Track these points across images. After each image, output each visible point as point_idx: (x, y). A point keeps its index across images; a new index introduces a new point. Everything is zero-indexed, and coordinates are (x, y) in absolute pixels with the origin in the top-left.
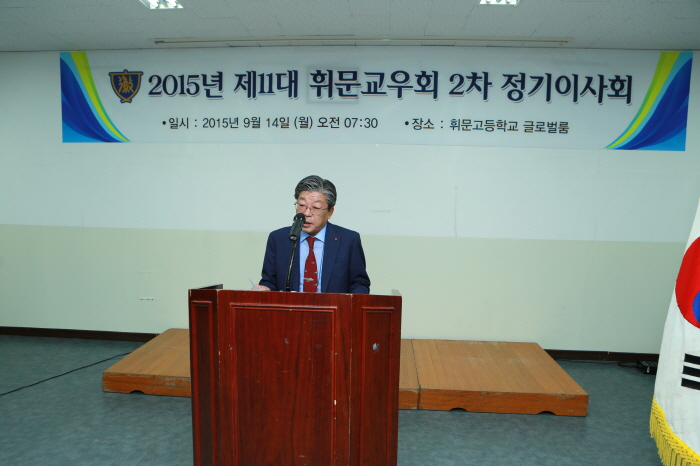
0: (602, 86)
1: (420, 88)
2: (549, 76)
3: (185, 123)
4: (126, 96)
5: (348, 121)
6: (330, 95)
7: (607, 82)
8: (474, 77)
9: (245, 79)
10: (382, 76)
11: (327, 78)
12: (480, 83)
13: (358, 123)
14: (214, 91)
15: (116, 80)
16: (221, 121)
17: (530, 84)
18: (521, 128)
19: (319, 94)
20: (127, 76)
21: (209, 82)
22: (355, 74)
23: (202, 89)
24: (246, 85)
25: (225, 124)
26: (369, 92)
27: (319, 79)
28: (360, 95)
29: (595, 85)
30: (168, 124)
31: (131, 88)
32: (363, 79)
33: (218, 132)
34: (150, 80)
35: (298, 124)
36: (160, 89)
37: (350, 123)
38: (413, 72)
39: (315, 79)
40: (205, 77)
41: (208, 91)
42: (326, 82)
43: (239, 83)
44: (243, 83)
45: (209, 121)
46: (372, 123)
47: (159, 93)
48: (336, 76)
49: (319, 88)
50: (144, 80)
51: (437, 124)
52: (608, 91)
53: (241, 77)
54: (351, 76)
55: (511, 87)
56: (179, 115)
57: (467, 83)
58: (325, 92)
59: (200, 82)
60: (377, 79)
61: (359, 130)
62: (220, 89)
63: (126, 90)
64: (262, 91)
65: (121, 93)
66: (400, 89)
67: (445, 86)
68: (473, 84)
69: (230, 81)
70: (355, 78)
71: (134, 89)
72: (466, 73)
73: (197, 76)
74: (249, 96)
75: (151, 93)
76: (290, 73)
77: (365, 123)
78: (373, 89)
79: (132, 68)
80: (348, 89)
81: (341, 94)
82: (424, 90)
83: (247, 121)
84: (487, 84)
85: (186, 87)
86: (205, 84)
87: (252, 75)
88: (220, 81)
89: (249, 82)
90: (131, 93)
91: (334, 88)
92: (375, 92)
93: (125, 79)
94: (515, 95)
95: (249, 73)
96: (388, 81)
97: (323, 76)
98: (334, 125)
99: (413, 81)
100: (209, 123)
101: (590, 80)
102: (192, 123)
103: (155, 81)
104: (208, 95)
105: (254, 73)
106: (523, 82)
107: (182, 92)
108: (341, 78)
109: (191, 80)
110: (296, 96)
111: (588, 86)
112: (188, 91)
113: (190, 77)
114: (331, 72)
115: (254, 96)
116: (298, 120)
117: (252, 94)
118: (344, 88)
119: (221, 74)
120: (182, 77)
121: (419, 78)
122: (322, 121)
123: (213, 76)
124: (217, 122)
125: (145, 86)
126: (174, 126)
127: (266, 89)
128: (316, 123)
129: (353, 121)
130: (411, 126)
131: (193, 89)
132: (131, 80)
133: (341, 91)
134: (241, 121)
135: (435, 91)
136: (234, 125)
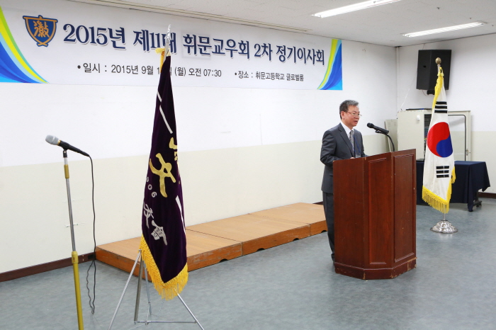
0: (314, 55)
1: (241, 52)
2: (295, 48)
3: (97, 67)
4: (43, 40)
5: (205, 71)
6: (195, 53)
7: (316, 54)
8: (265, 46)
9: (141, 36)
10: (222, 41)
11: (193, 40)
12: (268, 50)
13: (211, 73)
14: (119, 43)
15: (31, 24)
16: (125, 68)
17: (288, 52)
18: (285, 78)
19: (189, 52)
20: (43, 22)
21: (114, 35)
22: (208, 39)
23: (109, 39)
24: (142, 41)
25: (128, 71)
26: (216, 52)
27: (188, 41)
28: (212, 54)
29: (312, 55)
30: (83, 68)
31: (47, 33)
32: (213, 43)
33: (124, 77)
34: (65, 28)
35: (177, 73)
36: (74, 37)
37: (207, 72)
38: (238, 41)
39: (186, 41)
40: (111, 30)
41: (114, 43)
42: (193, 44)
43: (137, 39)
44: (139, 38)
45: (116, 68)
46: (218, 73)
47: (74, 40)
48: (198, 39)
49: (189, 47)
50: (60, 26)
51: (250, 75)
52: (316, 58)
53: (138, 34)
54: (206, 41)
55: (280, 54)
56: (92, 61)
57: (262, 49)
58: (192, 50)
59: (107, 34)
60: (220, 44)
61: (211, 78)
62: (123, 42)
63: (41, 35)
64: (153, 46)
65: (37, 37)
66: (232, 51)
67: (253, 51)
68: (265, 51)
69: (130, 37)
70: (208, 42)
71: (50, 34)
72: (262, 44)
73: (105, 29)
74: (144, 49)
75: (66, 40)
77: (214, 73)
78: (218, 51)
79: (48, 14)
80: (205, 50)
81: (201, 53)
82: (243, 53)
83: (144, 69)
84: (270, 51)
85: (96, 37)
86: (111, 36)
87: (145, 32)
88: (123, 35)
89: (143, 38)
90: (47, 38)
91: (197, 47)
92: (219, 53)
94: (282, 59)
95: (144, 31)
96: (225, 46)
97: (191, 38)
98: (198, 74)
99: (237, 47)
100: (116, 69)
101: (310, 51)
102: (102, 69)
103: (69, 29)
104: (114, 46)
105: (147, 31)
106: (284, 50)
107: (93, 42)
108: (201, 42)
109: (100, 32)
110: (175, 52)
111: (309, 55)
112: (98, 40)
113: (99, 29)
114: (195, 36)
115: (148, 50)
116: (177, 69)
117: (146, 48)
118: (203, 48)
119: (123, 29)
120: (92, 29)
121: (240, 44)
122: (192, 71)
123: (117, 31)
124: (122, 69)
125: (60, 34)
126: (88, 70)
127: (156, 45)
128: (188, 72)
129: (208, 72)
130: (238, 75)
131: (102, 40)
132: (46, 26)
133: (201, 50)
134: (140, 69)
135: (248, 53)
136: (134, 72)
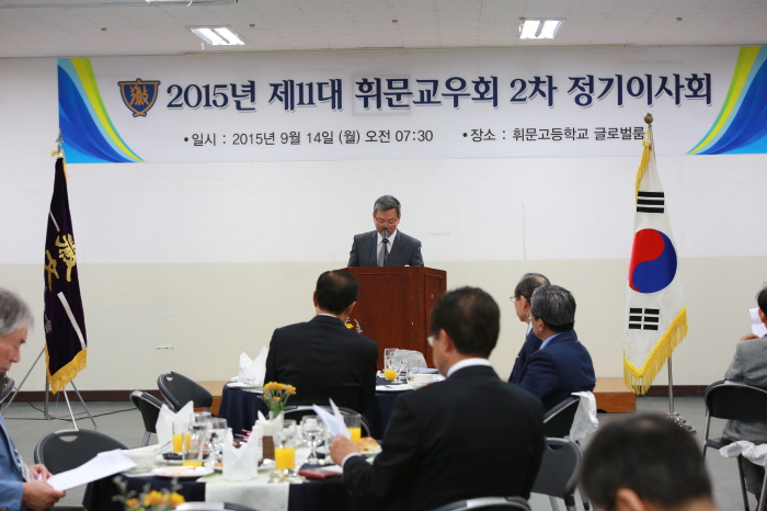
0: (678, 87)
1: (478, 96)
2: (620, 77)
3: (212, 138)
4: (139, 109)
5: (399, 134)
6: (379, 106)
7: (683, 82)
8: (538, 81)
9: (281, 89)
10: (436, 83)
11: (374, 87)
12: (544, 88)
13: (411, 136)
14: (245, 103)
15: (127, 90)
16: (254, 137)
17: (599, 87)
18: (592, 135)
19: (366, 105)
20: (141, 86)
21: (239, 92)
22: (406, 82)
23: (231, 100)
24: (283, 96)
25: (259, 141)
26: (422, 101)
27: (366, 88)
28: (412, 105)
29: (671, 85)
30: (191, 141)
31: (145, 100)
32: (415, 88)
33: (252, 149)
34: (169, 91)
35: (344, 139)
36: (181, 100)
37: (402, 136)
38: (470, 78)
39: (361, 89)
40: (234, 86)
41: (238, 103)
42: (374, 91)
43: (275, 94)
44: (278, 93)
45: (240, 137)
46: (426, 136)
47: (180, 105)
48: (384, 85)
49: (366, 98)
50: (162, 90)
51: (498, 134)
52: (685, 91)
53: (276, 87)
54: (401, 85)
55: (578, 91)
56: (204, 130)
57: (530, 88)
58: (372, 102)
59: (228, 92)
60: (430, 87)
61: (411, 144)
62: (253, 100)
63: (139, 102)
64: (301, 102)
65: (133, 106)
66: (456, 97)
67: (505, 93)
68: (537, 89)
69: (263, 92)
70: (406, 86)
71: (150, 100)
72: (528, 77)
73: (225, 86)
74: (286, 108)
75: (170, 105)
76: (333, 82)
77: (418, 136)
78: (426, 99)
79: (146, 77)
80: (399, 99)
81: (391, 104)
82: (482, 98)
83: (284, 136)
84: (551, 88)
85: (212, 98)
86: (234, 95)
87: (289, 84)
88: (253, 92)
89: (286, 93)
90: (146, 105)
91: (383, 97)
92: (429, 101)
93: (138, 89)
94: (584, 100)
95: (286, 82)
96: (442, 88)
97: (370, 85)
98: (385, 139)
99: (470, 88)
100: (240, 139)
101: (664, 80)
102: (219, 140)
103: (175, 92)
104: (238, 107)
105: (292, 82)
106: (591, 85)
107: (208, 104)
108: (390, 87)
109: (218, 90)
110: (340, 107)
111: (663, 87)
112: (214, 102)
113: (216, 86)
114: (378, 81)
115: (292, 108)
116: (343, 134)
117: (290, 105)
118: (394, 98)
119: (253, 83)
120: (207, 87)
121: (477, 84)
122: (372, 134)
123: (243, 86)
124: (249, 138)
125: (163, 98)
126: (198, 143)
127: (306, 100)
128: (364, 137)
129: (405, 135)
130: (469, 137)
131: (220, 101)
132: (145, 91)
133: (390, 101)
134: (277, 137)
135: (495, 98)
136: (269, 142)
